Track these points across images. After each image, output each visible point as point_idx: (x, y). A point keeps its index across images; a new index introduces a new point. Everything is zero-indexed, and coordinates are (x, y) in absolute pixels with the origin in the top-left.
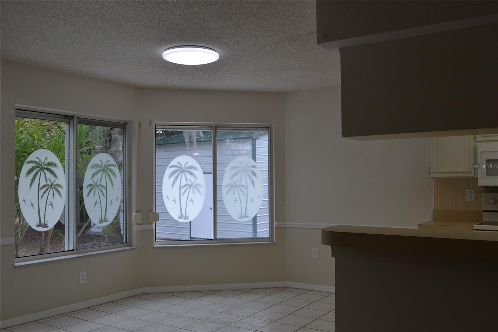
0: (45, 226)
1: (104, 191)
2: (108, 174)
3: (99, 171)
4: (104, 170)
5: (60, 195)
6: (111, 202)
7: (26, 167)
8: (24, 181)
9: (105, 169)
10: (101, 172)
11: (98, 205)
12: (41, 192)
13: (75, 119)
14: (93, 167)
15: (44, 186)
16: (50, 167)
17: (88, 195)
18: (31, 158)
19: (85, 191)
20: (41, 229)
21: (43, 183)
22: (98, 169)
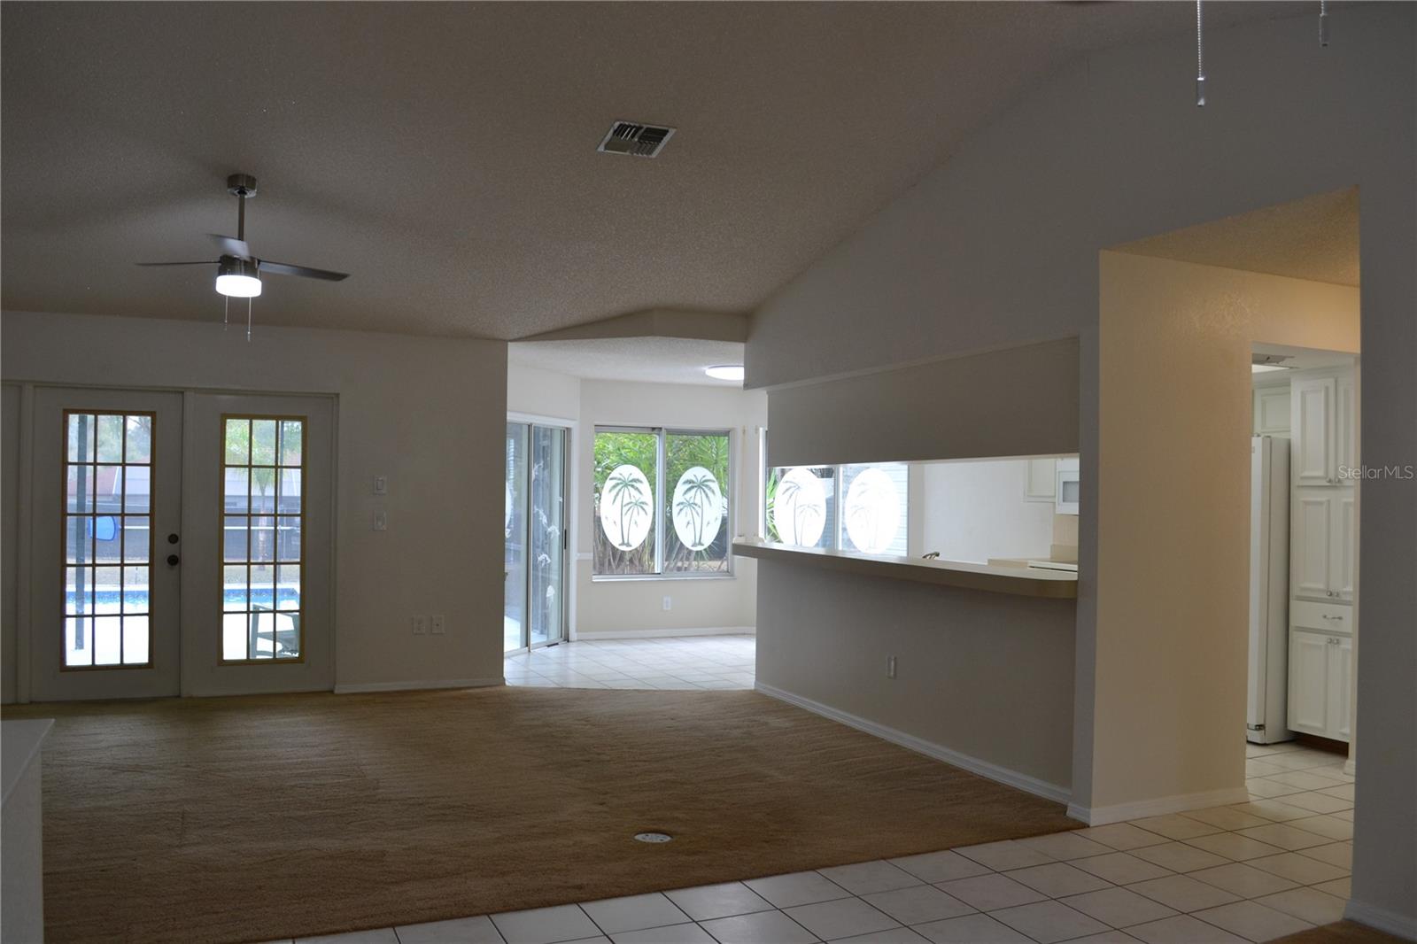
0: (628, 545)
1: (699, 511)
2: (704, 491)
3: (692, 487)
4: (699, 487)
5: (646, 513)
6: (708, 523)
7: (609, 484)
8: (607, 496)
9: (700, 485)
10: (695, 489)
11: (691, 526)
12: (625, 509)
13: (663, 430)
14: (685, 483)
15: (628, 504)
16: (634, 483)
17: (679, 513)
18: (614, 474)
19: (675, 510)
20: (624, 548)
21: (627, 500)
22: (690, 485)
